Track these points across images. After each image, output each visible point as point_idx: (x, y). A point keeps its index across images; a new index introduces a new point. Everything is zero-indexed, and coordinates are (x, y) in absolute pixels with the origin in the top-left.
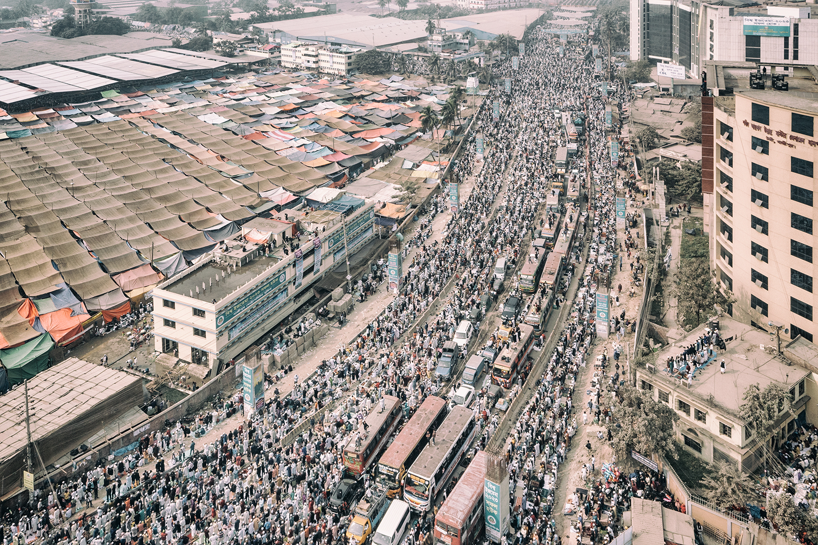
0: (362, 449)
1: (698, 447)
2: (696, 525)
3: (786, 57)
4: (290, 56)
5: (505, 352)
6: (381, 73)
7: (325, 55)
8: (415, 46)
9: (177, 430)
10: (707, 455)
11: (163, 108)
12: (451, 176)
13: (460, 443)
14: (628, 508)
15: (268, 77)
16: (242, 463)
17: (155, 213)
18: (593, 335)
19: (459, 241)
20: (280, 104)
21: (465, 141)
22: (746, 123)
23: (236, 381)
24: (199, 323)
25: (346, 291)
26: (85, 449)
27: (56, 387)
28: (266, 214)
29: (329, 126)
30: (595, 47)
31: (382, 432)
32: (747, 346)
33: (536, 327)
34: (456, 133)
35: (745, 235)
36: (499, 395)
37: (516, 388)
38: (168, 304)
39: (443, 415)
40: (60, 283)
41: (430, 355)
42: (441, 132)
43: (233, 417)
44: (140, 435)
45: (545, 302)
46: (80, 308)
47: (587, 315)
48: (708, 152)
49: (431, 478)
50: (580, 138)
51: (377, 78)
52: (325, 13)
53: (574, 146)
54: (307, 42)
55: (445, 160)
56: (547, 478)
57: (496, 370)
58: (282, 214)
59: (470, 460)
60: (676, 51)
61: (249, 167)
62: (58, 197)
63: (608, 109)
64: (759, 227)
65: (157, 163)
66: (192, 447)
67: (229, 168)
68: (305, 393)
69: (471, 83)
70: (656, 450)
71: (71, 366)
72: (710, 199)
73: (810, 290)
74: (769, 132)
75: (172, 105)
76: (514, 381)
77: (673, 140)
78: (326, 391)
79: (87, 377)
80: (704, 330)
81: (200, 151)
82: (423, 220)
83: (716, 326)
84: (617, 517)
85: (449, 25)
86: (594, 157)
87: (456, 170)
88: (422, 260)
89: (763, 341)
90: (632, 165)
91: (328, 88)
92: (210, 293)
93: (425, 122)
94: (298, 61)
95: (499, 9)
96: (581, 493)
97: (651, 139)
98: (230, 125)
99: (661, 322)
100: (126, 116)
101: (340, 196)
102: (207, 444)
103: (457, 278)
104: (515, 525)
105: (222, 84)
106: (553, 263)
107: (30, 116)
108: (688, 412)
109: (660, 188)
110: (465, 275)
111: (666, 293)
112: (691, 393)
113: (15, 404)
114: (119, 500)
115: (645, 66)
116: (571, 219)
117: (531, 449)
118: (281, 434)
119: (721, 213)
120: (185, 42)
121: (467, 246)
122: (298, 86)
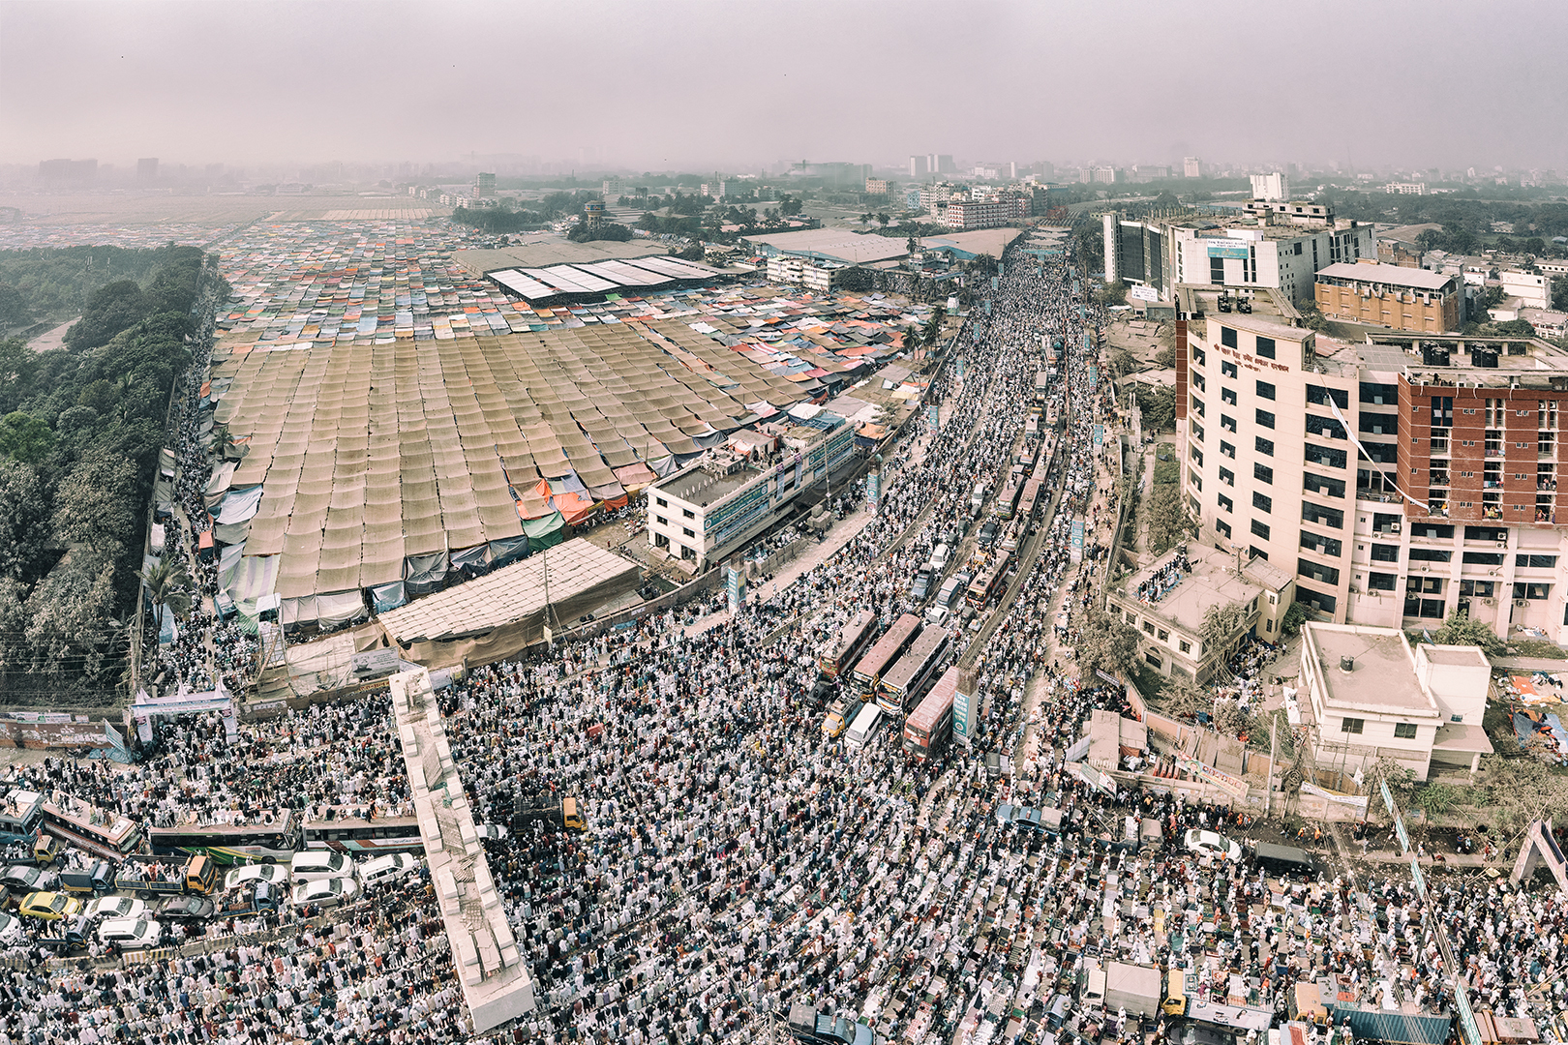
0: (838, 656)
1: (1158, 664)
2: (1150, 731)
3: (1246, 280)
4: (777, 269)
5: (980, 576)
6: (863, 290)
7: (809, 270)
8: (896, 263)
9: (669, 617)
10: (1165, 671)
11: (659, 315)
12: (932, 398)
13: (932, 658)
14: (1090, 718)
15: (755, 290)
16: (726, 654)
17: (650, 415)
18: (1067, 561)
19: (937, 465)
20: (765, 317)
21: (946, 362)
22: (1217, 347)
23: (724, 581)
24: (689, 523)
25: (825, 508)
26: (592, 619)
27: (567, 561)
28: (751, 427)
29: (813, 342)
30: (1072, 268)
31: (858, 643)
32: (1210, 568)
33: (1012, 553)
34: (937, 354)
35: (1214, 459)
36: (973, 616)
37: (989, 611)
38: (662, 502)
39: (917, 631)
40: (568, 470)
41: (906, 575)
42: (922, 353)
43: (718, 613)
44: (637, 615)
45: (1022, 528)
46: (585, 494)
47: (1062, 542)
48: (1181, 377)
49: (903, 688)
50: (1060, 364)
51: (859, 295)
52: (810, 228)
53: (1053, 371)
54: (790, 256)
55: (925, 382)
56: (1014, 692)
57: (971, 593)
58: (765, 427)
59: (941, 674)
60: (1148, 273)
61: (735, 378)
62: (568, 391)
63: (1087, 332)
64: (1227, 451)
65: (652, 368)
66: (682, 633)
67: (717, 378)
68: (784, 601)
69: (952, 303)
70: (1119, 667)
71: (578, 543)
72: (1182, 425)
73: (1268, 511)
74: (1237, 355)
75: (666, 312)
76: (988, 604)
77: (1148, 365)
78: (805, 600)
79: (593, 557)
80: (1172, 555)
81: (690, 358)
82: (903, 442)
83: (1185, 550)
84: (1078, 726)
85: (929, 243)
86: (1074, 383)
87: (936, 392)
88: (901, 482)
89: (1225, 562)
90: (1109, 391)
91: (812, 304)
92: (701, 497)
93: (906, 342)
94: (784, 275)
95: (978, 228)
96: (1045, 705)
97: (1127, 364)
98: (719, 336)
99: (1132, 548)
100: (626, 320)
101: (821, 413)
102: (696, 631)
103: (935, 502)
104: (981, 730)
105: (711, 294)
106: (1031, 490)
107: (548, 313)
108: (1152, 633)
109: (1136, 414)
110: (943, 499)
111: (1138, 520)
112: (1156, 615)
113: (535, 568)
114: (620, 667)
115: (1121, 288)
116: (1049, 445)
117: (1001, 666)
118: (762, 634)
119: (1193, 439)
120: (679, 251)
121: (946, 470)
122: (783, 300)
